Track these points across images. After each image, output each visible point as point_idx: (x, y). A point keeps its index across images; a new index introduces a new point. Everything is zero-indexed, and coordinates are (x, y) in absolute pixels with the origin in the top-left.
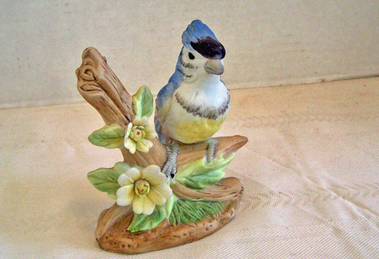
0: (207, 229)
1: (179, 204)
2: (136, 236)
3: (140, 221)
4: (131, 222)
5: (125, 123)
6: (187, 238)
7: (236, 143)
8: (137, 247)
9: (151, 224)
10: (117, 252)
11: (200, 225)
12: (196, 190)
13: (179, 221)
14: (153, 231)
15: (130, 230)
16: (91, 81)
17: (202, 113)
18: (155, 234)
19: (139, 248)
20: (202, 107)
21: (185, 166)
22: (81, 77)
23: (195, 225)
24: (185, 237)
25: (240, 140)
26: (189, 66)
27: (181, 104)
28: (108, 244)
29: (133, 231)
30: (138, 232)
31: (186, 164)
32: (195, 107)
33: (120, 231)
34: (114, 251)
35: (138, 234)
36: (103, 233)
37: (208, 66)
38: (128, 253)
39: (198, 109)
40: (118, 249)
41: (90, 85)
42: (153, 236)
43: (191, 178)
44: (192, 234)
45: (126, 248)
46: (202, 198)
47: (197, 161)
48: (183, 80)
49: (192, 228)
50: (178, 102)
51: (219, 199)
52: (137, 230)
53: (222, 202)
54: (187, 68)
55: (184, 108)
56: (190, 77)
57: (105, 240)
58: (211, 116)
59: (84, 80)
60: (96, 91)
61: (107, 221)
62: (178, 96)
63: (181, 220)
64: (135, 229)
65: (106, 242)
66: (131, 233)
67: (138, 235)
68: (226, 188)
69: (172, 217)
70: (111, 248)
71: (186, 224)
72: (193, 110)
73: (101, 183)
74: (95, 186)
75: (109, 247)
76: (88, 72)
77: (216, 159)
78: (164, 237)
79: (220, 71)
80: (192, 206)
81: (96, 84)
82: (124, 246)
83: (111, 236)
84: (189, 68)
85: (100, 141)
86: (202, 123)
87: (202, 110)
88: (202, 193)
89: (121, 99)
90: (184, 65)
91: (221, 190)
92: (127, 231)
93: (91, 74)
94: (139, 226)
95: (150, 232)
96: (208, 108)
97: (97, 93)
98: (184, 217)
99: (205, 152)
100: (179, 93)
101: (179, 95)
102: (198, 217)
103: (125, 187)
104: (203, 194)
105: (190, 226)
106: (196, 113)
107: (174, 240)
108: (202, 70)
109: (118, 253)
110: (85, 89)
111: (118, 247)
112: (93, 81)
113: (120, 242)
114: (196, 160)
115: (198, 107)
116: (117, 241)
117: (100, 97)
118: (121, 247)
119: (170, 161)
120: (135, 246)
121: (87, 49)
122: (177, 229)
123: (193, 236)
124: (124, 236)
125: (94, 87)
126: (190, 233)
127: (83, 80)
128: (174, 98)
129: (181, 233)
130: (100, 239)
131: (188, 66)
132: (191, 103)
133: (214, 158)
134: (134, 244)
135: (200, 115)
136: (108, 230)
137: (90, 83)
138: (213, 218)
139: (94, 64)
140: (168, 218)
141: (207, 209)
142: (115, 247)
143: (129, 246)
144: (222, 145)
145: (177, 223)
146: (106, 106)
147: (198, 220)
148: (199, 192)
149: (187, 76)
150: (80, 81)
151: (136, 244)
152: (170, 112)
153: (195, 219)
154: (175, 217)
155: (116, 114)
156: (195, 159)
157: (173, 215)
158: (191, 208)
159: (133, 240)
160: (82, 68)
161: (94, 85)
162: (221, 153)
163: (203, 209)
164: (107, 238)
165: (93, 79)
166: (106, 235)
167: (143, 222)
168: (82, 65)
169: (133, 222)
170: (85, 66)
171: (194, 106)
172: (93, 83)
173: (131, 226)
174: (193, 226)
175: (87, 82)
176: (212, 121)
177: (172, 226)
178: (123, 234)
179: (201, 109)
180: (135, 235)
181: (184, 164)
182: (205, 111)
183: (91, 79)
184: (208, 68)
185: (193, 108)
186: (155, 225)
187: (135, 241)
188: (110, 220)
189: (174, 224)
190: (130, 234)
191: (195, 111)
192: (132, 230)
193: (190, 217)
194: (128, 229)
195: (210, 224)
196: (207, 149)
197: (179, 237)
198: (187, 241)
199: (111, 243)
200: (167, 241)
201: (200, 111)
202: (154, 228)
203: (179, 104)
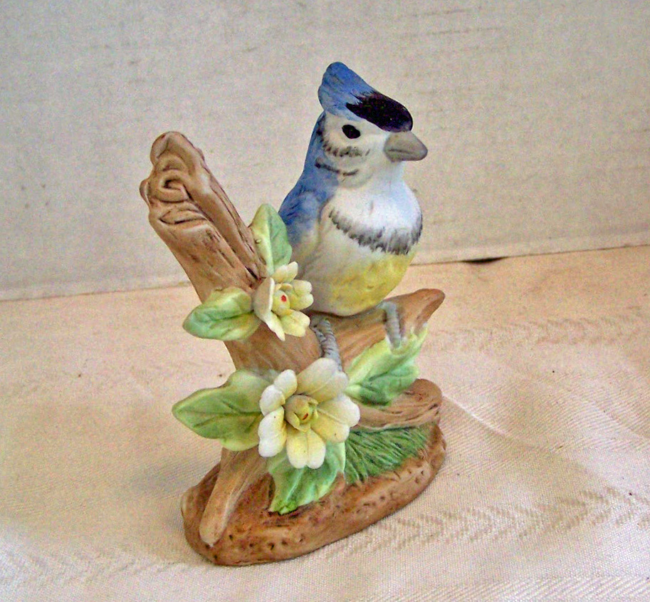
0: (417, 481)
1: (354, 442)
2: (294, 520)
3: (293, 487)
4: (271, 494)
5: (250, 283)
6: (388, 503)
7: (428, 303)
8: (301, 540)
9: (316, 488)
10: (257, 561)
11: (405, 475)
12: (379, 407)
13: (365, 474)
14: (323, 502)
15: (278, 509)
16: (182, 201)
17: (386, 244)
18: (329, 508)
19: (304, 543)
20: (386, 231)
21: (354, 361)
22: (156, 197)
23: (395, 477)
24: (385, 502)
25: (434, 297)
26: (352, 152)
27: (346, 231)
28: (236, 550)
29: (285, 511)
30: (296, 510)
31: (357, 355)
32: (372, 233)
33: (257, 517)
34: (251, 563)
35: (295, 514)
36: (221, 530)
37: (393, 145)
38: (283, 559)
39: (379, 236)
40: (260, 555)
41: (181, 210)
42: (326, 513)
43: (369, 383)
44: (394, 494)
45: (280, 548)
46: (389, 423)
47: (375, 346)
48: (336, 184)
49: (393, 484)
50: (338, 228)
51: (415, 422)
52: (292, 507)
53: (420, 426)
54: (346, 158)
55: (352, 237)
56: (353, 174)
57: (228, 543)
58: (400, 248)
59: (166, 202)
60: (197, 222)
61: (222, 505)
62: (337, 216)
63: (368, 472)
64: (287, 507)
65: (233, 547)
66: (279, 514)
67: (295, 516)
68: (421, 399)
69: (350, 469)
70: (244, 559)
71: (378, 478)
72: (370, 238)
73: (208, 421)
74: (196, 429)
75: (237, 558)
76: (173, 185)
77: (405, 338)
78: (347, 510)
79: (420, 152)
80: (376, 441)
81: (192, 206)
82: (272, 546)
83: (240, 531)
84: (351, 156)
85: (211, 327)
86: (386, 265)
87: (386, 236)
88: (388, 412)
89: (240, 233)
90: (335, 153)
91: (416, 403)
92: (270, 514)
93: (181, 187)
94: (294, 498)
95: (318, 505)
96: (396, 231)
97: (198, 225)
98: (372, 465)
99: (383, 326)
100: (336, 210)
101: (338, 212)
102: (397, 462)
103: (273, 414)
104: (391, 414)
105: (387, 479)
106: (375, 244)
107: (366, 512)
108: (379, 157)
109: (259, 564)
110: (170, 221)
111: (260, 550)
112: (187, 200)
113: (263, 539)
114: (373, 345)
115: (379, 232)
116: (257, 537)
117: (205, 234)
118: (267, 550)
119: (329, 354)
120: (297, 540)
121: (163, 136)
122: (368, 490)
123: (397, 498)
124: (266, 525)
125: (191, 214)
126: (391, 494)
127: (162, 204)
128: (328, 222)
129: (374, 496)
130: (217, 543)
131: (347, 152)
132: (366, 225)
133: (402, 336)
134: (294, 536)
135: (383, 247)
136: (229, 523)
137: (178, 206)
138: (422, 459)
139: (185, 166)
140: (343, 471)
141: (403, 442)
142: (252, 553)
143: (284, 543)
144: (407, 310)
145: (362, 479)
146: (215, 252)
147: (396, 465)
148: (383, 410)
149: (344, 174)
150: (157, 206)
151: (299, 534)
152: (319, 251)
153: (391, 464)
154: (355, 466)
155: (233, 267)
156: (371, 343)
157: (351, 465)
158: (376, 446)
159: (290, 529)
160: (156, 179)
161: (189, 210)
162: (410, 326)
163: (396, 444)
164: (231, 537)
165: (186, 197)
166: (229, 532)
167: (301, 488)
168: (155, 173)
169: (277, 493)
170: (163, 173)
171: (371, 230)
172: (186, 204)
173: (274, 502)
174: (393, 480)
175: (173, 205)
176: (401, 257)
177: (354, 485)
178: (264, 523)
179: (384, 235)
180: (290, 518)
181: (353, 356)
182: (391, 239)
183: (181, 198)
184: (393, 150)
185: (370, 235)
186: (324, 489)
187: (295, 528)
188: (230, 498)
189: (358, 482)
190: (279, 519)
191: (375, 241)
192: (282, 508)
193: (380, 462)
194: (272, 509)
195: (420, 470)
196: (385, 320)
197: (374, 504)
198: (389, 511)
199: (243, 547)
200: (355, 517)
201: (382, 240)
202: (323, 497)
203: (341, 231)
